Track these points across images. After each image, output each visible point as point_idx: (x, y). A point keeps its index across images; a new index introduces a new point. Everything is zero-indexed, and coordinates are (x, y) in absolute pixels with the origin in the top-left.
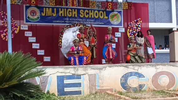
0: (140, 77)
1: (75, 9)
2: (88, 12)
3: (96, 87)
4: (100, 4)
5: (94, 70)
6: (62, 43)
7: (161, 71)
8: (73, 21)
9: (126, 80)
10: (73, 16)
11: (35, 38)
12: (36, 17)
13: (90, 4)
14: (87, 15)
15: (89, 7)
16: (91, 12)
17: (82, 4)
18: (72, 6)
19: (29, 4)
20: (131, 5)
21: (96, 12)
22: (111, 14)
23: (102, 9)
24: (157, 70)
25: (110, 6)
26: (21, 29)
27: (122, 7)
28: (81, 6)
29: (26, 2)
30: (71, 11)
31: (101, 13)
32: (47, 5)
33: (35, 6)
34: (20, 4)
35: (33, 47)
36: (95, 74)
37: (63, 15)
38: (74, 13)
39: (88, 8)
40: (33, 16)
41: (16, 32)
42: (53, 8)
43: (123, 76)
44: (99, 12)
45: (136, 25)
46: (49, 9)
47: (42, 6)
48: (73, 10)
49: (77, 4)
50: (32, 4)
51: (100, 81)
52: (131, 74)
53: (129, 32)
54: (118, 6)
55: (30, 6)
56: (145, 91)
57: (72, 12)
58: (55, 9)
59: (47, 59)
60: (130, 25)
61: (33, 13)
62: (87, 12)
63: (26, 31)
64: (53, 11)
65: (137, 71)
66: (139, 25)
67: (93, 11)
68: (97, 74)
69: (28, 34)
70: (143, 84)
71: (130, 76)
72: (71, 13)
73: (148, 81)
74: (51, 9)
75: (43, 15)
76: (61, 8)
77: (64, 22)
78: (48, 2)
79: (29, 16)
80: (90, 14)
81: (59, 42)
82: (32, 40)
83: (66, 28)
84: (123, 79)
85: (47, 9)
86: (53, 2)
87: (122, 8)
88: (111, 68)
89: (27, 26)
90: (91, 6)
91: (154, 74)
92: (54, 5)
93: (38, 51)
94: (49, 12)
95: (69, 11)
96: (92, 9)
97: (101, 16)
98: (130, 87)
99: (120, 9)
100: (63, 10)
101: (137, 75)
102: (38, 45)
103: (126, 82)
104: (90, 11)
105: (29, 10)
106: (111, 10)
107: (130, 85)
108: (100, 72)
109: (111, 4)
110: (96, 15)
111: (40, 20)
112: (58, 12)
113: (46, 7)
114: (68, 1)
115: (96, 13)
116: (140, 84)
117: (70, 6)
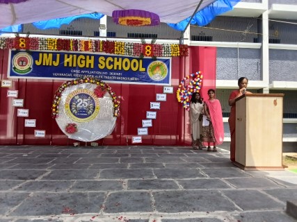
2: (112, 61)
4: (132, 47)
6: (57, 110)
8: (87, 74)
10: (87, 66)
11: (22, 101)
12: (26, 68)
13: (116, 47)
14: (110, 65)
17: (101, 48)
18: (85, 50)
19: (15, 48)
20: (186, 49)
21: (126, 60)
23: (136, 56)
25: (149, 51)
26: (3, 85)
27: (170, 52)
28: (100, 51)
30: (84, 58)
31: (135, 63)
32: (44, 48)
33: (25, 50)
35: (19, 115)
39: (112, 55)
42: (54, 54)
44: (131, 61)
45: (192, 83)
46: (48, 56)
47: (37, 50)
49: (94, 48)
50: (21, 48)
53: (180, 94)
54: (163, 50)
55: (18, 51)
57: (85, 60)
58: (58, 55)
59: (40, 134)
60: (182, 83)
64: (54, 59)
67: (120, 59)
69: (12, 94)
74: (51, 55)
77: (71, 75)
78: (46, 44)
79: (16, 66)
81: (53, 108)
82: (18, 103)
83: (65, 86)
85: (45, 55)
86: (53, 44)
87: (170, 55)
89: (10, 82)
90: (117, 51)
92: (56, 48)
93: (26, 121)
95: (81, 59)
96: (120, 55)
97: (135, 66)
99: (166, 55)
100: (71, 56)
102: (27, 111)
106: (150, 58)
109: (150, 48)
111: (32, 72)
114: (79, 43)
117: (81, 50)
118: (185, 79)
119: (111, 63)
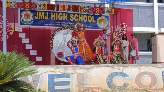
0: (124, 77)
1: (65, 13)
3: (84, 85)
4: (89, 9)
5: (82, 70)
6: (53, 44)
7: (143, 71)
8: (64, 24)
9: (112, 80)
10: (64, 20)
11: (28, 40)
12: (29, 20)
13: (80, 9)
14: (76, 19)
15: (78, 11)
16: (81, 16)
17: (72, 9)
18: (63, 10)
19: (23, 8)
20: (117, 10)
21: (85, 16)
22: (99, 19)
23: (91, 14)
24: (140, 70)
25: (98, 11)
26: (16, 30)
27: (109, 12)
28: (71, 11)
29: (20, 6)
30: (62, 15)
31: (90, 18)
32: (40, 9)
33: (29, 9)
34: (15, 8)
35: (27, 48)
36: (83, 73)
37: (54, 19)
38: (64, 17)
39: (78, 13)
40: (27, 19)
41: (11, 34)
42: (45, 12)
43: (109, 75)
44: (88, 17)
46: (42, 13)
47: (35, 10)
48: (64, 14)
49: (68, 9)
50: (26, 8)
51: (88, 80)
52: (116, 74)
53: (115, 35)
54: (105, 11)
55: (24, 10)
56: (129, 89)
58: (47, 13)
59: (39, 59)
60: (116, 29)
61: (27, 16)
62: (76, 16)
63: (20, 32)
64: (45, 15)
65: (122, 71)
66: (125, 28)
67: (82, 15)
68: (85, 73)
69: (22, 35)
70: (127, 83)
71: (116, 76)
72: (61, 17)
73: (132, 81)
74: (43, 13)
75: (36, 18)
76: (53, 13)
77: (55, 25)
78: (41, 6)
79: (23, 19)
80: (80, 18)
81: (51, 43)
82: (26, 41)
83: (57, 31)
84: (109, 78)
85: (40, 13)
86: (45, 7)
88: (98, 68)
89: (21, 28)
90: (80, 11)
91: (138, 74)
92: (47, 9)
93: (31, 51)
94: (41, 16)
95: (60, 15)
96: (82, 13)
97: (90, 20)
98: (116, 86)
99: (107, 14)
101: (122, 75)
102: (31, 45)
103: (111, 81)
104: (79, 15)
105: (23, 14)
106: (98, 15)
107: (116, 84)
108: (88, 72)
109: (99, 9)
110: (85, 19)
111: (33, 23)
112: (50, 16)
113: (39, 11)
114: (60, 6)
115: (85, 18)
116: (125, 83)
117: (61, 10)
118: (117, 27)
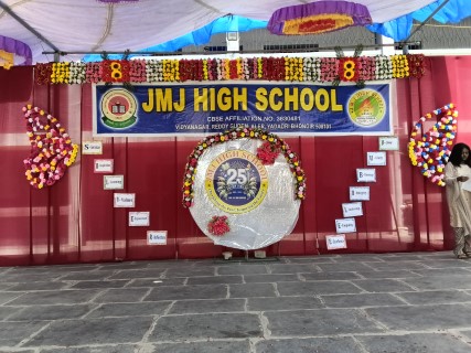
1: (240, 87)
2: (280, 94)
4: (318, 65)
6: (191, 192)
8: (236, 122)
10: (236, 108)
12: (126, 116)
13: (287, 69)
15: (283, 78)
16: (291, 93)
17: (260, 71)
18: (232, 78)
19: (103, 81)
20: (421, 63)
21: (306, 91)
22: (354, 97)
23: (326, 84)
25: (350, 70)
27: (391, 71)
28: (258, 79)
29: (95, 75)
30: (228, 93)
31: (322, 97)
32: (157, 79)
33: (121, 84)
34: (79, 81)
35: (117, 204)
37: (205, 108)
38: (237, 98)
39: (281, 83)
41: (68, 162)
42: (175, 90)
44: (315, 93)
45: (438, 127)
46: (164, 91)
47: (143, 84)
48: (236, 90)
49: (247, 72)
53: (416, 150)
54: (377, 68)
55: (108, 87)
57: (231, 96)
58: (182, 91)
59: (158, 238)
60: (417, 128)
62: (276, 95)
63: (98, 157)
64: (176, 98)
67: (296, 90)
72: (228, 100)
74: (168, 92)
75: (148, 108)
76: (201, 88)
77: (207, 126)
78: (160, 70)
80: (288, 99)
81: (184, 189)
83: (205, 145)
85: (159, 91)
86: (173, 71)
87: (390, 76)
89: (100, 144)
90: (289, 75)
92: (177, 78)
93: (131, 214)
94: (164, 101)
95: (224, 95)
96: (295, 83)
97: (322, 103)
99: (382, 77)
100: (205, 91)
104: (287, 90)
106: (353, 83)
109: (353, 65)
110: (307, 101)
111: (137, 125)
112: (189, 101)
113: (154, 88)
114: (219, 65)
115: (307, 96)
117: (224, 78)
118: (423, 119)
119: (278, 99)
